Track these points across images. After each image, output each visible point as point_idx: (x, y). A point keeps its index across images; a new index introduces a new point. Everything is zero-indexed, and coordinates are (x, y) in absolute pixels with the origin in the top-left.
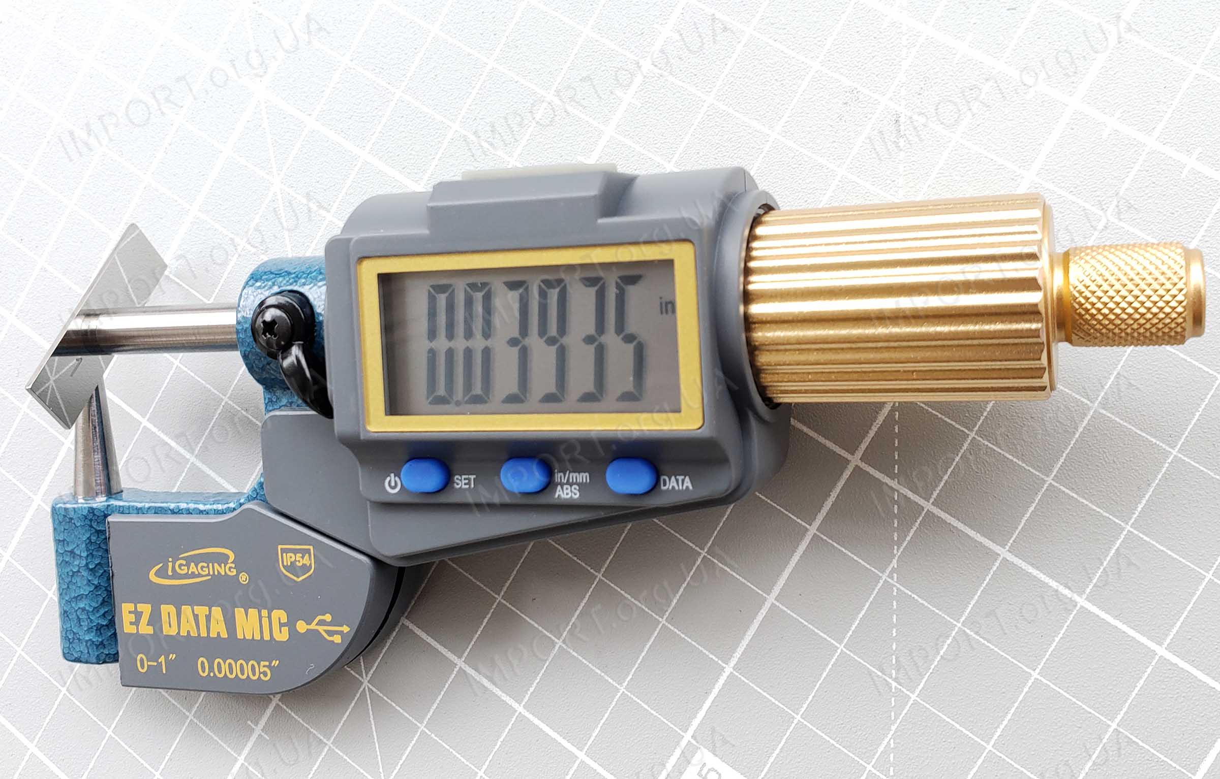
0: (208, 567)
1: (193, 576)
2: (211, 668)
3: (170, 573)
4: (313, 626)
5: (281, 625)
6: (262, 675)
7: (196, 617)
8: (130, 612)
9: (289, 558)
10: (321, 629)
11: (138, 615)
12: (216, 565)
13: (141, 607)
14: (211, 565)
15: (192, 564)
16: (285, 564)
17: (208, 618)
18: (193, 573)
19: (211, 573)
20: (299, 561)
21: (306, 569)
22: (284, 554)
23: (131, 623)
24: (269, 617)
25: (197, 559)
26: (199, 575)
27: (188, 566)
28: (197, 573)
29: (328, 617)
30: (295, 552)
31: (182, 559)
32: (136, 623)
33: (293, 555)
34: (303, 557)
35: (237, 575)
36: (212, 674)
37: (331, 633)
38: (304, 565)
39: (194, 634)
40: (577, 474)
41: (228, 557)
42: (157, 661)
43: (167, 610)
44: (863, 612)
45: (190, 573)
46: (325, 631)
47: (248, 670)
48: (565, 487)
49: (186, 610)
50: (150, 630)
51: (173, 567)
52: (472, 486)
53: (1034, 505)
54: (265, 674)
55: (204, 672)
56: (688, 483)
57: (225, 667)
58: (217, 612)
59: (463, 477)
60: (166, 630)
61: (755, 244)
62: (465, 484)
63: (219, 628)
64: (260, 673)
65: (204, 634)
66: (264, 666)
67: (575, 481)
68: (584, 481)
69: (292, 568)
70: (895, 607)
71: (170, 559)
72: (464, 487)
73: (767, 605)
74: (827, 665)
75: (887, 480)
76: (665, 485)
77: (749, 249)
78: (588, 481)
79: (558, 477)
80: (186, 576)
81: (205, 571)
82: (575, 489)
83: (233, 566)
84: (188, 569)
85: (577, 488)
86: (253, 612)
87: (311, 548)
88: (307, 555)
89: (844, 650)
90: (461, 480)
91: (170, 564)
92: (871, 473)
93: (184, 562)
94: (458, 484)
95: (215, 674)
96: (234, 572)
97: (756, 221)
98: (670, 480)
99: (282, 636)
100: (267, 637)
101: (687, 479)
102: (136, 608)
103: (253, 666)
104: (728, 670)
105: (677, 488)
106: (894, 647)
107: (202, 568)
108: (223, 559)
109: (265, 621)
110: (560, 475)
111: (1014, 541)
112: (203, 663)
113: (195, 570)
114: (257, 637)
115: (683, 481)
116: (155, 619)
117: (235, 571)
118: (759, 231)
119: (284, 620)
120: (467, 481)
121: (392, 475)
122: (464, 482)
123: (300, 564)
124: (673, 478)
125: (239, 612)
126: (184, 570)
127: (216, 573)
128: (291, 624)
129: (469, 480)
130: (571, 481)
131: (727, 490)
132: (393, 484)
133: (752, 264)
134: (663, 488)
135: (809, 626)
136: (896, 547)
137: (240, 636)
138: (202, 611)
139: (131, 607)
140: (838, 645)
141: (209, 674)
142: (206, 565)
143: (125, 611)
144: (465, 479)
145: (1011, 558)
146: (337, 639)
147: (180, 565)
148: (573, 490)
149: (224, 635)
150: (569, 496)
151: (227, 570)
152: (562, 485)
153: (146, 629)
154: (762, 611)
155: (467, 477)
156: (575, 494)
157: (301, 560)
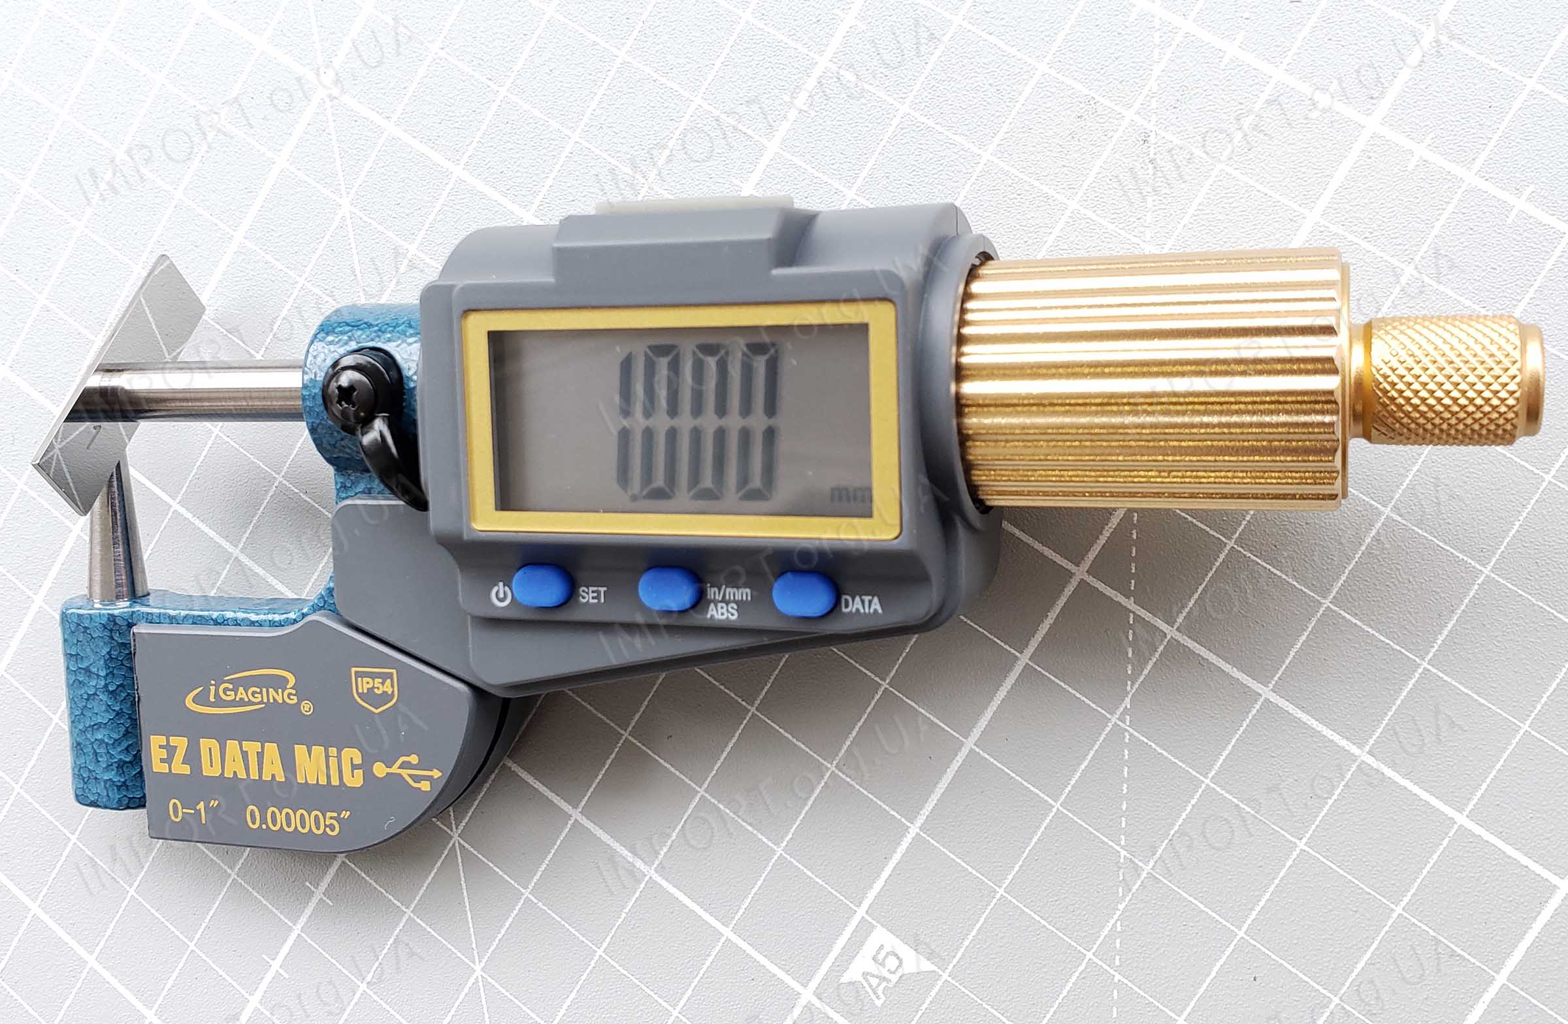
0: (261, 693)
1: (242, 703)
2: (264, 820)
3: (212, 699)
4: (394, 769)
5: (354, 767)
6: (328, 829)
7: (245, 755)
8: (161, 747)
9: (365, 684)
10: (405, 773)
11: (171, 750)
12: (271, 690)
13: (174, 741)
14: (264, 690)
15: (241, 689)
16: (360, 691)
17: (260, 756)
18: (241, 699)
19: (265, 700)
20: (378, 688)
21: (386, 697)
22: (359, 679)
23: (162, 761)
24: (339, 757)
25: (246, 683)
26: (250, 703)
27: (236, 691)
28: (247, 700)
29: (414, 759)
30: (373, 676)
31: (229, 682)
32: (169, 760)
33: (370, 680)
34: (383, 684)
35: (299, 704)
36: (264, 827)
37: (417, 779)
38: (385, 693)
39: (242, 775)
40: (735, 590)
41: (286, 680)
42: (195, 809)
43: (208, 745)
44: (1086, 763)
45: (237, 699)
46: (410, 776)
47: (310, 822)
48: (720, 605)
49: (232, 745)
50: (186, 770)
51: (217, 691)
52: (602, 601)
53: (1306, 634)
54: (332, 828)
55: (254, 823)
56: (876, 605)
57: (281, 818)
58: (272, 749)
59: (591, 589)
60: (207, 771)
61: (970, 305)
62: (593, 598)
63: (274, 768)
64: (326, 826)
65: (254, 775)
66: (331, 818)
67: (732, 598)
68: (744, 598)
69: (369, 696)
70: (1127, 757)
71: (213, 682)
72: (592, 601)
73: (964, 751)
74: (1039, 827)
75: (1120, 599)
76: (847, 606)
77: (963, 311)
78: (749, 598)
79: (712, 592)
80: (233, 704)
81: (257, 698)
82: (732, 608)
83: (294, 692)
84: (236, 695)
85: (736, 607)
86: (318, 750)
87: (394, 671)
88: (389, 681)
89: (1061, 808)
90: (588, 593)
91: (213, 688)
92: (1100, 589)
93: (231, 686)
94: (584, 598)
95: (268, 827)
96: (295, 700)
97: (972, 274)
98: (853, 601)
99: (355, 780)
100: (335, 782)
101: (876, 600)
102: (168, 741)
103: (316, 817)
104: (914, 830)
105: (862, 611)
106: (1124, 807)
107: (253, 693)
108: (281, 683)
109: (333, 762)
110: (713, 590)
111: (1279, 678)
112: (252, 812)
113: (244, 696)
114: (323, 781)
115: (870, 602)
116: (193, 757)
117: (295, 698)
118: (976, 287)
119: (358, 760)
120: (595, 595)
121: (501, 584)
122: (591, 595)
123: (380, 692)
124: (857, 599)
125: (300, 750)
126: (231, 696)
127: (272, 701)
128: (366, 767)
129: (598, 592)
130: (727, 597)
131: (927, 614)
132: (501, 595)
133: (966, 331)
134: (844, 610)
135: (1017, 778)
136: (1129, 683)
137: (301, 780)
138: (252, 747)
139: (162, 740)
140: (1053, 803)
141: (261, 824)
142: (258, 690)
143: (155, 746)
144: (593, 592)
145: (1274, 698)
146: (425, 786)
147: (225, 690)
148: (730, 609)
149: (281, 778)
150: (724, 617)
151: (284, 697)
152: (716, 602)
153: (181, 768)
154: (958, 758)
155: (595, 589)
156: (732, 615)
157: (380, 686)
